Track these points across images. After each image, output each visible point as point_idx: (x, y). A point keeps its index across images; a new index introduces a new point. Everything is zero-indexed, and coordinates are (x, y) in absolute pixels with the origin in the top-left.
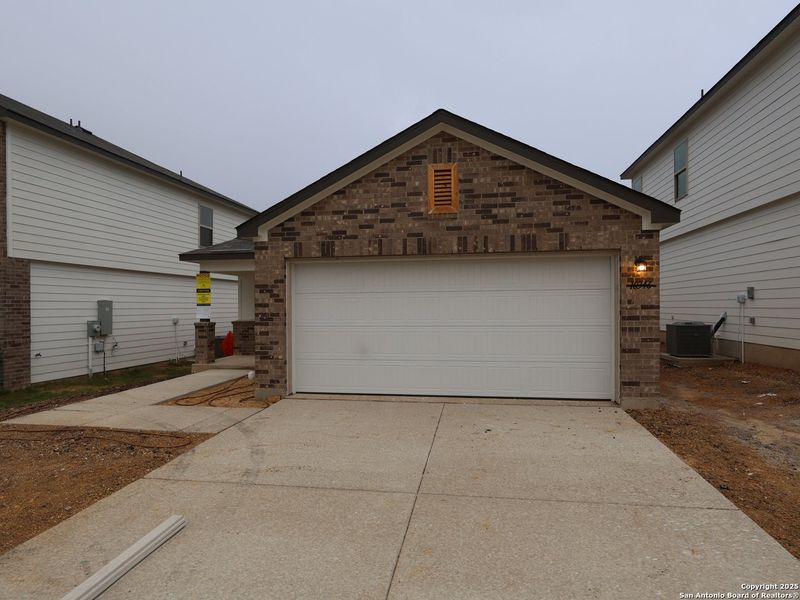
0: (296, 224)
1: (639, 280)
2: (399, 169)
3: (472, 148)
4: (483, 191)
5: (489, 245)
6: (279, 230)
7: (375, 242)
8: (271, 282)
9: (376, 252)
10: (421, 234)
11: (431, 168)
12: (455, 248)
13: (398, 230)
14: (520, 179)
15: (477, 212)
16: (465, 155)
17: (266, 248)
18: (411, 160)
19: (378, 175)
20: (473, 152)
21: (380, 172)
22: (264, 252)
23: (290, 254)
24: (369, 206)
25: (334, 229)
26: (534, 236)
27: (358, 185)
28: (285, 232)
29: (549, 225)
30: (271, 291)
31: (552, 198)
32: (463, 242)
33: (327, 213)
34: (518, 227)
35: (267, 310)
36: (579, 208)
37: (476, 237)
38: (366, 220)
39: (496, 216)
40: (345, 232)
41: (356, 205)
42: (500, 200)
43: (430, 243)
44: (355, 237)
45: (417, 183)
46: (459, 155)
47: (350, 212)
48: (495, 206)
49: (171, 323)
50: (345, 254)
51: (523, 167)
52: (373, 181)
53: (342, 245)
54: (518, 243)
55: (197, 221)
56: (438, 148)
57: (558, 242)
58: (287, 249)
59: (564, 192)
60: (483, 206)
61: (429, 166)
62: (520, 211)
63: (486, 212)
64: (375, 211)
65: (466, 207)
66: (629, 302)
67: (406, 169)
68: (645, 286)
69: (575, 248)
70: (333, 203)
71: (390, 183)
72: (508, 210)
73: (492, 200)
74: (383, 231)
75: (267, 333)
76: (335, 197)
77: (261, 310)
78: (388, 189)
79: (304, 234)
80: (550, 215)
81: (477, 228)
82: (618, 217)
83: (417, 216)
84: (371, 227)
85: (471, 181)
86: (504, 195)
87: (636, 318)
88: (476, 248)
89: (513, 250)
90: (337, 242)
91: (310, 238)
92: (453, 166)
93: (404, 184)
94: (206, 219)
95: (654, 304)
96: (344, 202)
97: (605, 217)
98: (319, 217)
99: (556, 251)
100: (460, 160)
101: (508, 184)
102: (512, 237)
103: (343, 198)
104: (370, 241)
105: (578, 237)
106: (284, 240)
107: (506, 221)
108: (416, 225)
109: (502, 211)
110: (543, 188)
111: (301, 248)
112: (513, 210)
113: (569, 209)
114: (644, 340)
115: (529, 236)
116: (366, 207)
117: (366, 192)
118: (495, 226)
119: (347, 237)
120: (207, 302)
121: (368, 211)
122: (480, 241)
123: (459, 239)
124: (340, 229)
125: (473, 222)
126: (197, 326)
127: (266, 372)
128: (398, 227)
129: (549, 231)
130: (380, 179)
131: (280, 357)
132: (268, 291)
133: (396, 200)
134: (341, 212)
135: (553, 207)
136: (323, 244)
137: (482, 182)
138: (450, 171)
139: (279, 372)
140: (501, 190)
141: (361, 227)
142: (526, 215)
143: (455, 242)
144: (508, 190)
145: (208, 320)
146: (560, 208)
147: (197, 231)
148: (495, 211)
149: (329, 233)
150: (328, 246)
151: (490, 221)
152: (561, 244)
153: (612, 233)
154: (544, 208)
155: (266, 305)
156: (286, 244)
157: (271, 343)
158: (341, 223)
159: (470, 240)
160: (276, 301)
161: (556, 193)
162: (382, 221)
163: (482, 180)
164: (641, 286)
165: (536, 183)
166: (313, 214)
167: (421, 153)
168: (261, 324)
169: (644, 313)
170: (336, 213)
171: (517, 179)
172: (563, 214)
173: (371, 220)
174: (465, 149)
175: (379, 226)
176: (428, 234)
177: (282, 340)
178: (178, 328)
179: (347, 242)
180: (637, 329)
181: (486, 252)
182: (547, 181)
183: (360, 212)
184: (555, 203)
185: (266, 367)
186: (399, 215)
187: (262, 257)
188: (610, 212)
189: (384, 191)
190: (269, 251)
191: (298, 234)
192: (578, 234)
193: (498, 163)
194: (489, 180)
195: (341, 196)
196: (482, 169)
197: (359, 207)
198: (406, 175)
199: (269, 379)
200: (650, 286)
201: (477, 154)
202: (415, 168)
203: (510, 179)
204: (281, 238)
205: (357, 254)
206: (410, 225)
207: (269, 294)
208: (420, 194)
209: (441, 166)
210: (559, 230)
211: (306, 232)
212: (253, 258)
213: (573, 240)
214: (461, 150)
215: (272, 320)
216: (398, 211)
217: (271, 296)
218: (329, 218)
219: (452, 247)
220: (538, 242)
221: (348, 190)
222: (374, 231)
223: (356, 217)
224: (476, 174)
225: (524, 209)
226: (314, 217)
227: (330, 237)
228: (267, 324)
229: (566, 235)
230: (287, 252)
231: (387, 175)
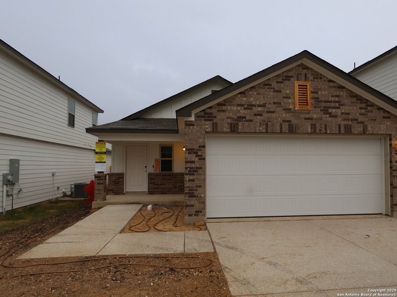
0: (214, 111)
2: (278, 82)
3: (318, 75)
4: (324, 99)
5: (328, 129)
6: (202, 114)
7: (263, 124)
8: (196, 147)
9: (264, 131)
10: (290, 121)
11: (296, 84)
12: (310, 130)
13: (277, 118)
14: (343, 94)
15: (321, 110)
16: (314, 78)
17: (193, 125)
18: (284, 78)
19: (265, 85)
20: (318, 77)
21: (267, 83)
22: (191, 127)
23: (209, 129)
24: (260, 102)
25: (238, 115)
26: (350, 125)
27: (253, 90)
28: (206, 116)
29: (357, 120)
30: (196, 153)
31: (359, 105)
32: (314, 126)
33: (234, 105)
34: (342, 120)
35: (193, 165)
36: (372, 112)
37: (321, 125)
38: (259, 111)
39: (330, 113)
40: (245, 117)
41: (252, 102)
42: (333, 105)
43: (296, 126)
44: (251, 121)
45: (288, 92)
46: (311, 78)
47: (248, 105)
48: (330, 108)
49: (51, 175)
50: (245, 131)
51: (344, 88)
52: (262, 88)
53: (243, 125)
54: (342, 128)
55: (67, 109)
56: (299, 72)
57: (362, 129)
58: (208, 126)
59: (365, 103)
60: (324, 107)
61: (296, 82)
62: (343, 111)
63: (325, 111)
64: (264, 106)
65: (315, 107)
66: (396, 162)
67: (281, 83)
69: (370, 133)
70: (237, 99)
71: (272, 90)
72: (337, 110)
73: (328, 105)
74: (268, 118)
75: (193, 180)
76: (239, 96)
77: (189, 165)
78: (271, 93)
79: (219, 117)
80: (358, 114)
81: (321, 119)
82: (390, 118)
83: (288, 110)
84: (261, 115)
85: (317, 93)
86: (335, 102)
88: (320, 130)
89: (340, 133)
90: (240, 123)
91: (222, 120)
92: (308, 84)
93: (281, 91)
94: (71, 108)
96: (245, 99)
97: (384, 117)
98: (229, 107)
99: (361, 134)
100: (311, 80)
101: (337, 96)
102: (339, 125)
103: (243, 97)
104: (260, 124)
105: (372, 127)
106: (205, 120)
107: (336, 116)
108: (288, 116)
109: (334, 110)
110: (354, 100)
111: (216, 126)
112: (340, 110)
113: (367, 112)
115: (348, 125)
116: (258, 103)
117: (258, 94)
118: (330, 119)
119: (246, 121)
120: (103, 161)
121: (259, 106)
122: (323, 126)
123: (312, 125)
124: (242, 115)
125: (319, 116)
126: (96, 177)
127: (193, 206)
128: (277, 116)
129: (358, 123)
130: (267, 87)
131: (202, 196)
132: (194, 153)
133: (276, 100)
134: (243, 105)
135: (359, 110)
136: (231, 124)
138: (306, 86)
139: (202, 205)
140: (333, 99)
141: (255, 115)
142: (346, 114)
143: (309, 127)
144: (337, 99)
145: (103, 172)
146: (363, 111)
147: (67, 115)
148: (330, 110)
149: (235, 117)
150: (234, 125)
151: (328, 116)
152: (364, 130)
153: (387, 126)
154: (355, 110)
155: (193, 162)
156: (207, 123)
157: (196, 186)
158: (243, 112)
159: (317, 126)
160: (200, 159)
161: (361, 103)
162: (268, 112)
163: (323, 93)
165: (350, 96)
166: (225, 105)
167: (290, 74)
168: (190, 174)
170: (239, 105)
171: (341, 94)
172: (364, 114)
173: (261, 111)
174: (314, 75)
175: (266, 115)
176: (294, 121)
177: (202, 185)
178: (55, 178)
179: (247, 124)
181: (326, 133)
182: (356, 96)
183: (254, 106)
184: (361, 108)
185: (193, 203)
186: (278, 109)
187: (190, 131)
188: (386, 115)
189: (269, 94)
190: (195, 127)
191: (215, 117)
192: (372, 125)
193: (331, 84)
194: (327, 93)
195: (243, 95)
196: (323, 86)
197: (254, 103)
198: (282, 86)
199: (195, 210)
201: (321, 78)
202: (287, 83)
203: (338, 94)
204: (203, 119)
205: (253, 131)
206: (284, 116)
207: (195, 155)
208: (289, 98)
209: (302, 83)
210: (363, 123)
211: (220, 116)
213: (369, 128)
214: (312, 75)
215: (197, 171)
216: (277, 107)
217: (196, 156)
218: (235, 108)
219: (308, 129)
220: (352, 129)
221: (246, 92)
222: (263, 118)
223: (252, 109)
224: (320, 89)
225: (345, 110)
226: (225, 107)
227: (236, 120)
228: (194, 174)
229: (366, 125)
230: (207, 128)
231: (271, 85)
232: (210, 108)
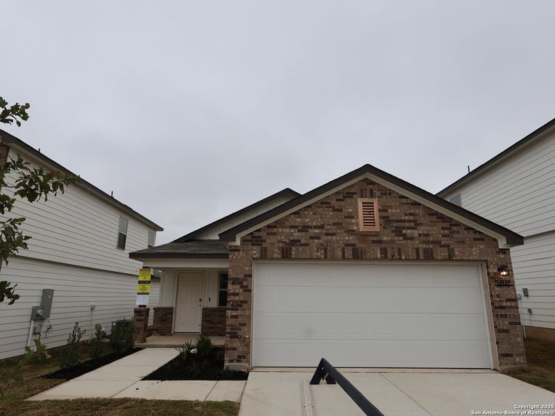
0: (263, 234)
1: (502, 281)
2: (338, 200)
3: (386, 190)
4: (395, 218)
5: (402, 254)
6: (250, 238)
7: (322, 249)
8: (241, 276)
9: (322, 256)
10: (355, 245)
11: (360, 202)
12: (379, 255)
13: (338, 241)
14: (419, 212)
15: (393, 231)
16: (382, 194)
17: (239, 251)
18: (345, 195)
19: (323, 203)
20: (386, 192)
21: (325, 201)
22: (237, 253)
23: (257, 255)
24: (317, 224)
25: (291, 238)
26: (431, 249)
27: (309, 209)
28: (254, 240)
29: (440, 242)
30: (241, 284)
31: (441, 225)
32: (384, 251)
33: (286, 227)
34: (420, 243)
35: (237, 298)
36: (458, 232)
37: (393, 249)
38: (316, 234)
39: (405, 235)
40: (299, 241)
41: (308, 222)
42: (407, 225)
43: (361, 252)
44: (307, 245)
45: (350, 210)
46: (378, 194)
47: (303, 227)
48: (404, 228)
49: (89, 309)
50: (300, 257)
51: (420, 204)
52: (319, 207)
53: (297, 250)
54: (421, 253)
55: (117, 228)
56: (364, 188)
57: (447, 254)
58: (256, 252)
59: (448, 222)
60: (396, 227)
61: (359, 199)
62: (421, 232)
63: (398, 232)
64: (322, 227)
65: (385, 228)
66: (498, 296)
67: (342, 200)
68: (506, 285)
69: (458, 258)
70: (291, 220)
71: (331, 209)
72: (413, 231)
73: (400, 224)
74: (327, 241)
75: (236, 317)
76: (292, 216)
77: (232, 298)
78: (330, 213)
79: (268, 241)
80: (440, 236)
81: (393, 242)
82: (483, 240)
83: (351, 232)
84: (318, 238)
85: (387, 211)
86: (409, 221)
87: (503, 308)
88: (393, 256)
89: (418, 259)
90: (293, 248)
91: (273, 244)
92: (375, 201)
93: (341, 210)
94: (123, 226)
95: (513, 297)
96: (299, 220)
97: (475, 239)
98: (280, 230)
99: (445, 260)
100: (379, 197)
101: (411, 214)
102: (417, 250)
103: (298, 218)
104: (318, 249)
105: (459, 252)
106: (253, 245)
107: (412, 239)
108: (351, 238)
109: (409, 231)
110: (434, 219)
111: (266, 252)
112: (416, 232)
113: (452, 232)
114: (511, 323)
115: (428, 249)
116: (315, 224)
117: (314, 214)
118: (405, 242)
119: (301, 245)
120: (146, 292)
121: (316, 227)
122: (396, 251)
123: (381, 249)
124: (296, 239)
125: (390, 238)
126: (136, 311)
127: (235, 349)
128: (338, 239)
129: (441, 246)
130: (324, 206)
131: (247, 337)
132: (238, 283)
133: (336, 220)
134: (296, 227)
135: (442, 231)
136: (283, 249)
137: (394, 212)
138: (373, 203)
139: (246, 348)
140: (407, 218)
141: (312, 238)
142: (425, 235)
143: (379, 251)
144: (411, 218)
145: (145, 306)
146: (447, 232)
147: (117, 236)
148: (404, 231)
149: (287, 241)
150: (287, 250)
151: (401, 238)
152: (449, 255)
153: (480, 249)
154: (436, 231)
155: (237, 294)
156: (255, 248)
157: (240, 324)
158: (296, 235)
159: (389, 250)
160: (245, 291)
161: (442, 222)
162: (327, 234)
163: (394, 211)
164: (503, 285)
165: (429, 214)
166: (276, 227)
167: (352, 191)
168: (232, 309)
169: (508, 304)
170: (292, 227)
171: (417, 211)
172: (449, 236)
173: (319, 233)
174: (381, 190)
175: (324, 238)
176: (360, 245)
177: (246, 323)
178: (94, 313)
179: (301, 248)
180: (506, 316)
181: (400, 259)
182: (436, 214)
183: (311, 227)
184: (443, 228)
185: (235, 345)
186: (339, 231)
187: (235, 257)
188: (478, 236)
189: (328, 214)
190: (241, 253)
191: (264, 241)
192: (459, 249)
193: (404, 200)
194: (398, 211)
195: (297, 216)
196: (393, 204)
197: (310, 224)
198: (343, 205)
199: (237, 354)
200: (509, 286)
201: (390, 194)
202: (349, 200)
203: (413, 211)
204: (250, 243)
205: (308, 257)
206: (347, 238)
207: (239, 286)
208: (353, 217)
209: (366, 200)
210: (448, 246)
211: (270, 240)
212: (228, 258)
213: (457, 253)
214: (378, 190)
215: (241, 306)
216: (338, 229)
217: (241, 288)
218: (288, 231)
219: (377, 254)
220: (434, 254)
221: (301, 212)
222: (321, 241)
223: (308, 231)
224: (390, 207)
225: (423, 231)
226: (276, 230)
227: (288, 244)
228: (237, 310)
229: (452, 249)
230: (255, 254)
231: (330, 203)
232: (259, 230)
